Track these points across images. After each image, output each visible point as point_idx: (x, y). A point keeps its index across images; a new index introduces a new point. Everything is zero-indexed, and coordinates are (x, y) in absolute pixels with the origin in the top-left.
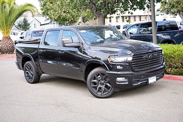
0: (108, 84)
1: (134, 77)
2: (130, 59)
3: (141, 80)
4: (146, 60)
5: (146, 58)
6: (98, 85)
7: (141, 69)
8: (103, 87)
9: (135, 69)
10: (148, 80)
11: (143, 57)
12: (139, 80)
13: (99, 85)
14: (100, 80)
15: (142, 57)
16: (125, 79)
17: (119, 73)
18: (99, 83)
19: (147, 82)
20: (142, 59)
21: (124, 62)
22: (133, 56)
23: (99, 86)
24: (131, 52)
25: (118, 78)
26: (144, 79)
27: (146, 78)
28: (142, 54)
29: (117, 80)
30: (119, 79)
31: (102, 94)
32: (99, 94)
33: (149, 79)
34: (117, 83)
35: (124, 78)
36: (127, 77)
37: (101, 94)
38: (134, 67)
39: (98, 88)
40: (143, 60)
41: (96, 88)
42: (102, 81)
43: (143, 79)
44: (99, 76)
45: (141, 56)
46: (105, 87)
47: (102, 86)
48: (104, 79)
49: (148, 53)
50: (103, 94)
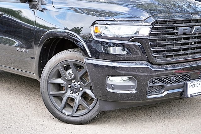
0: (89, 92)
1: (151, 77)
2: (145, 31)
3: (169, 85)
4: (184, 39)
5: (185, 34)
6: (66, 92)
7: (169, 60)
8: (77, 97)
9: (156, 57)
10: (184, 87)
11: (177, 29)
12: (162, 86)
13: (69, 91)
14: (72, 80)
15: (175, 31)
16: (128, 81)
17: (115, 64)
18: (69, 86)
19: (183, 91)
20: (173, 34)
21: (129, 39)
22: (152, 24)
23: (68, 94)
24: (147, 15)
25: (110, 78)
26: (177, 84)
27: (181, 83)
28: (174, 22)
29: (109, 82)
30: (114, 80)
31: (73, 113)
32: (66, 114)
33: (189, 84)
34: (107, 89)
35: (126, 79)
36: (134, 76)
37: (70, 114)
38: (154, 52)
39: (64, 99)
40: (177, 37)
41: (60, 98)
42: (76, 83)
43: (173, 84)
44: (70, 71)
45: (174, 28)
46: (82, 96)
47: (74, 95)
48: (81, 78)
49: (190, 21)
50: (76, 114)
